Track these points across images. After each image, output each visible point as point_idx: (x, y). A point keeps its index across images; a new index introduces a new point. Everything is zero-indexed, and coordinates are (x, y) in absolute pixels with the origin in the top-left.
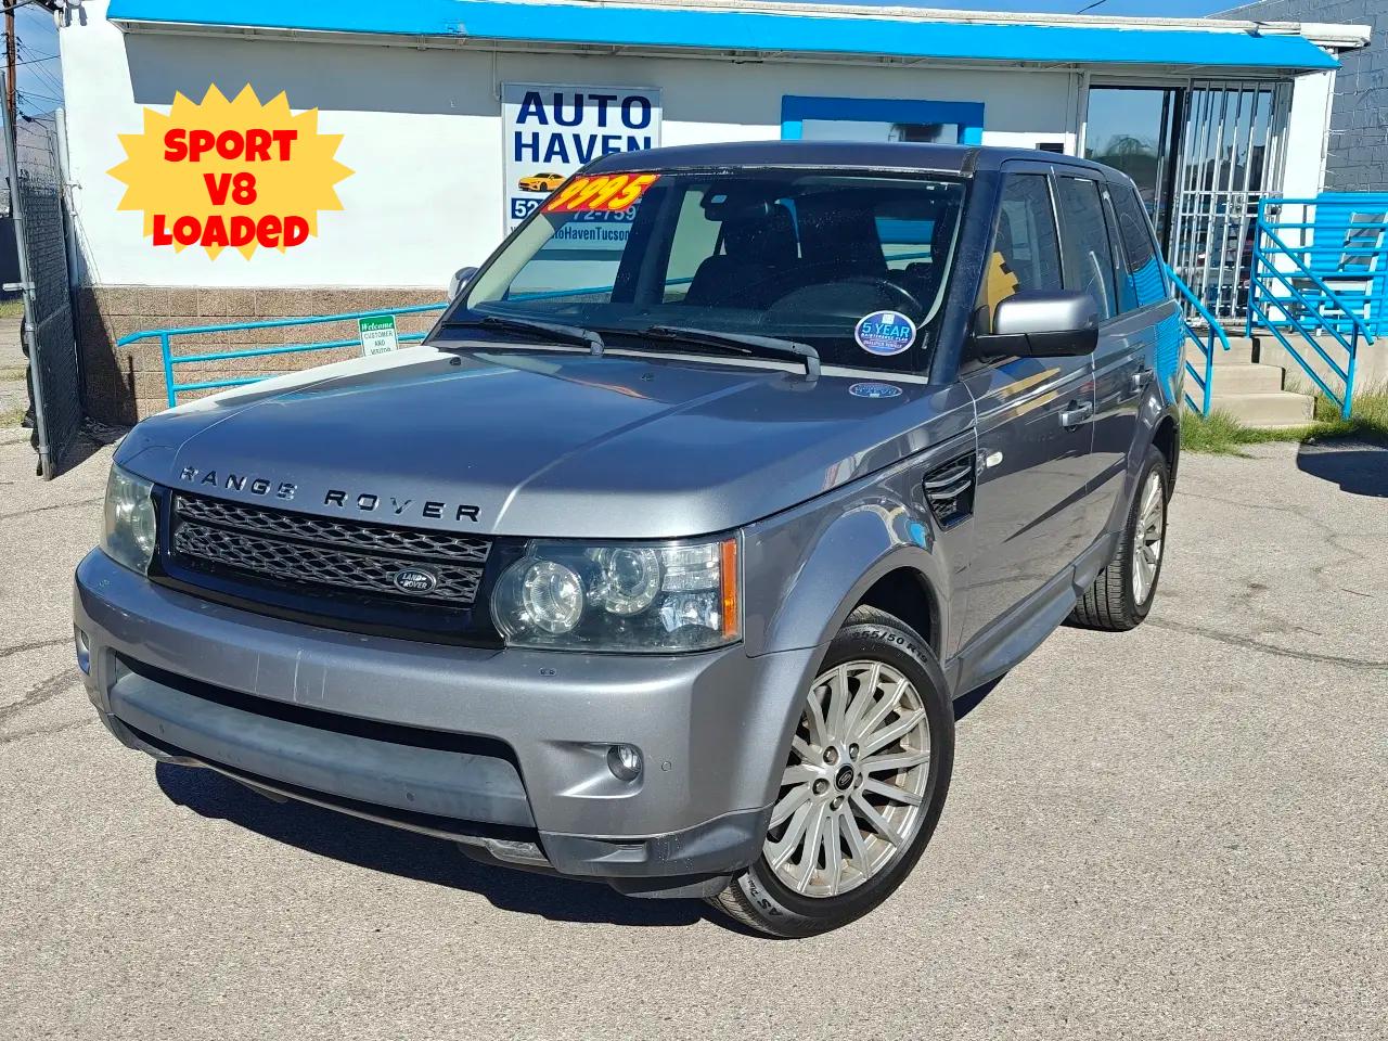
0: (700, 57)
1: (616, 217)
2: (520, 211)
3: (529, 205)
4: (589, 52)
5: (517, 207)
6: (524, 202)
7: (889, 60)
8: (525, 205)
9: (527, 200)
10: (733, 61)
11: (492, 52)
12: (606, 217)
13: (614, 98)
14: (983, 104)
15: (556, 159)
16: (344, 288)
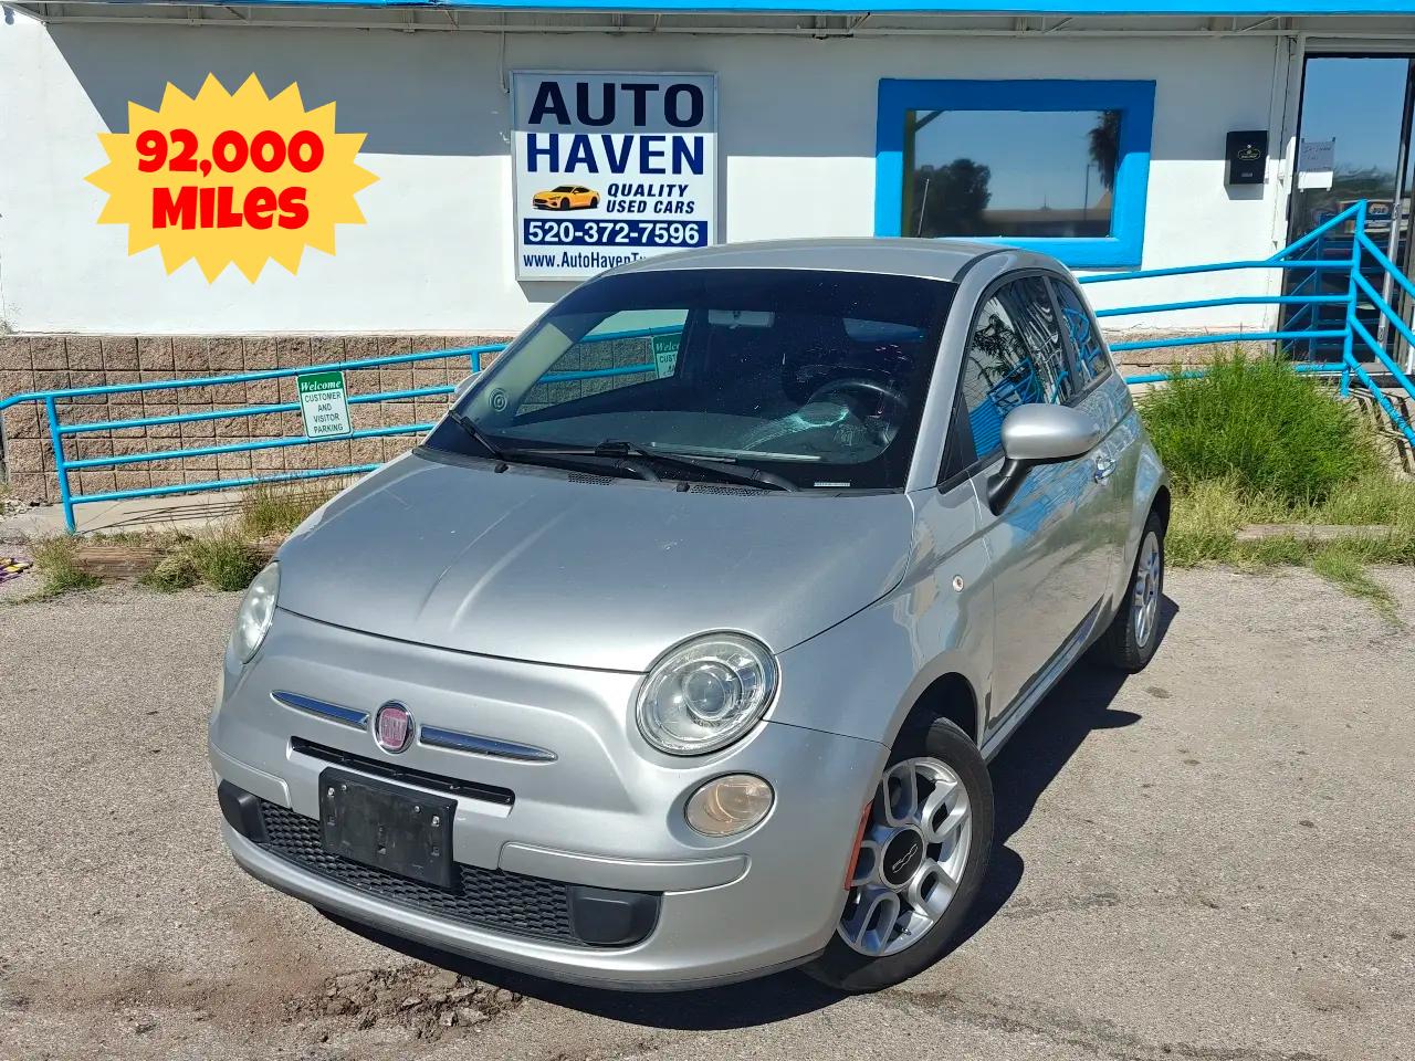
0: (771, 31)
1: (657, 239)
2: (536, 235)
3: (547, 227)
4: (623, 29)
5: (532, 230)
6: (540, 224)
7: (1025, 27)
8: (542, 228)
9: (544, 221)
10: (814, 36)
11: (500, 32)
12: (644, 240)
13: (655, 87)
14: (1154, 83)
15: (581, 168)
16: (318, 335)
